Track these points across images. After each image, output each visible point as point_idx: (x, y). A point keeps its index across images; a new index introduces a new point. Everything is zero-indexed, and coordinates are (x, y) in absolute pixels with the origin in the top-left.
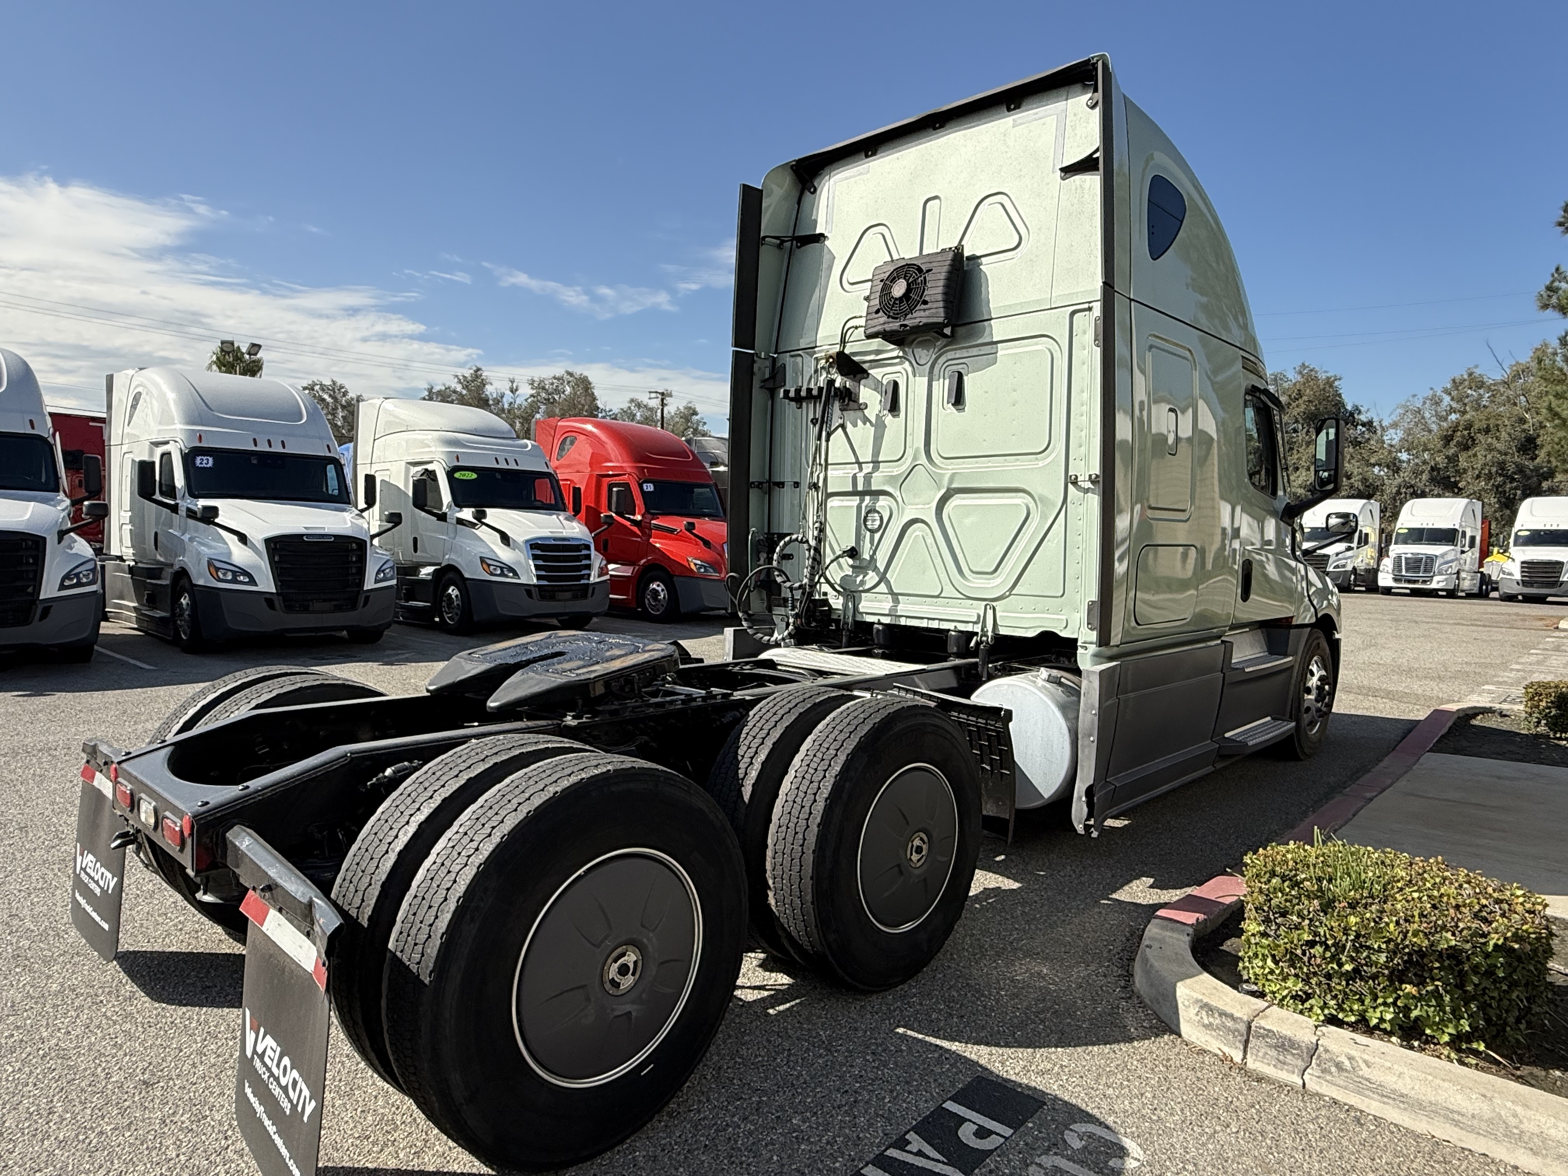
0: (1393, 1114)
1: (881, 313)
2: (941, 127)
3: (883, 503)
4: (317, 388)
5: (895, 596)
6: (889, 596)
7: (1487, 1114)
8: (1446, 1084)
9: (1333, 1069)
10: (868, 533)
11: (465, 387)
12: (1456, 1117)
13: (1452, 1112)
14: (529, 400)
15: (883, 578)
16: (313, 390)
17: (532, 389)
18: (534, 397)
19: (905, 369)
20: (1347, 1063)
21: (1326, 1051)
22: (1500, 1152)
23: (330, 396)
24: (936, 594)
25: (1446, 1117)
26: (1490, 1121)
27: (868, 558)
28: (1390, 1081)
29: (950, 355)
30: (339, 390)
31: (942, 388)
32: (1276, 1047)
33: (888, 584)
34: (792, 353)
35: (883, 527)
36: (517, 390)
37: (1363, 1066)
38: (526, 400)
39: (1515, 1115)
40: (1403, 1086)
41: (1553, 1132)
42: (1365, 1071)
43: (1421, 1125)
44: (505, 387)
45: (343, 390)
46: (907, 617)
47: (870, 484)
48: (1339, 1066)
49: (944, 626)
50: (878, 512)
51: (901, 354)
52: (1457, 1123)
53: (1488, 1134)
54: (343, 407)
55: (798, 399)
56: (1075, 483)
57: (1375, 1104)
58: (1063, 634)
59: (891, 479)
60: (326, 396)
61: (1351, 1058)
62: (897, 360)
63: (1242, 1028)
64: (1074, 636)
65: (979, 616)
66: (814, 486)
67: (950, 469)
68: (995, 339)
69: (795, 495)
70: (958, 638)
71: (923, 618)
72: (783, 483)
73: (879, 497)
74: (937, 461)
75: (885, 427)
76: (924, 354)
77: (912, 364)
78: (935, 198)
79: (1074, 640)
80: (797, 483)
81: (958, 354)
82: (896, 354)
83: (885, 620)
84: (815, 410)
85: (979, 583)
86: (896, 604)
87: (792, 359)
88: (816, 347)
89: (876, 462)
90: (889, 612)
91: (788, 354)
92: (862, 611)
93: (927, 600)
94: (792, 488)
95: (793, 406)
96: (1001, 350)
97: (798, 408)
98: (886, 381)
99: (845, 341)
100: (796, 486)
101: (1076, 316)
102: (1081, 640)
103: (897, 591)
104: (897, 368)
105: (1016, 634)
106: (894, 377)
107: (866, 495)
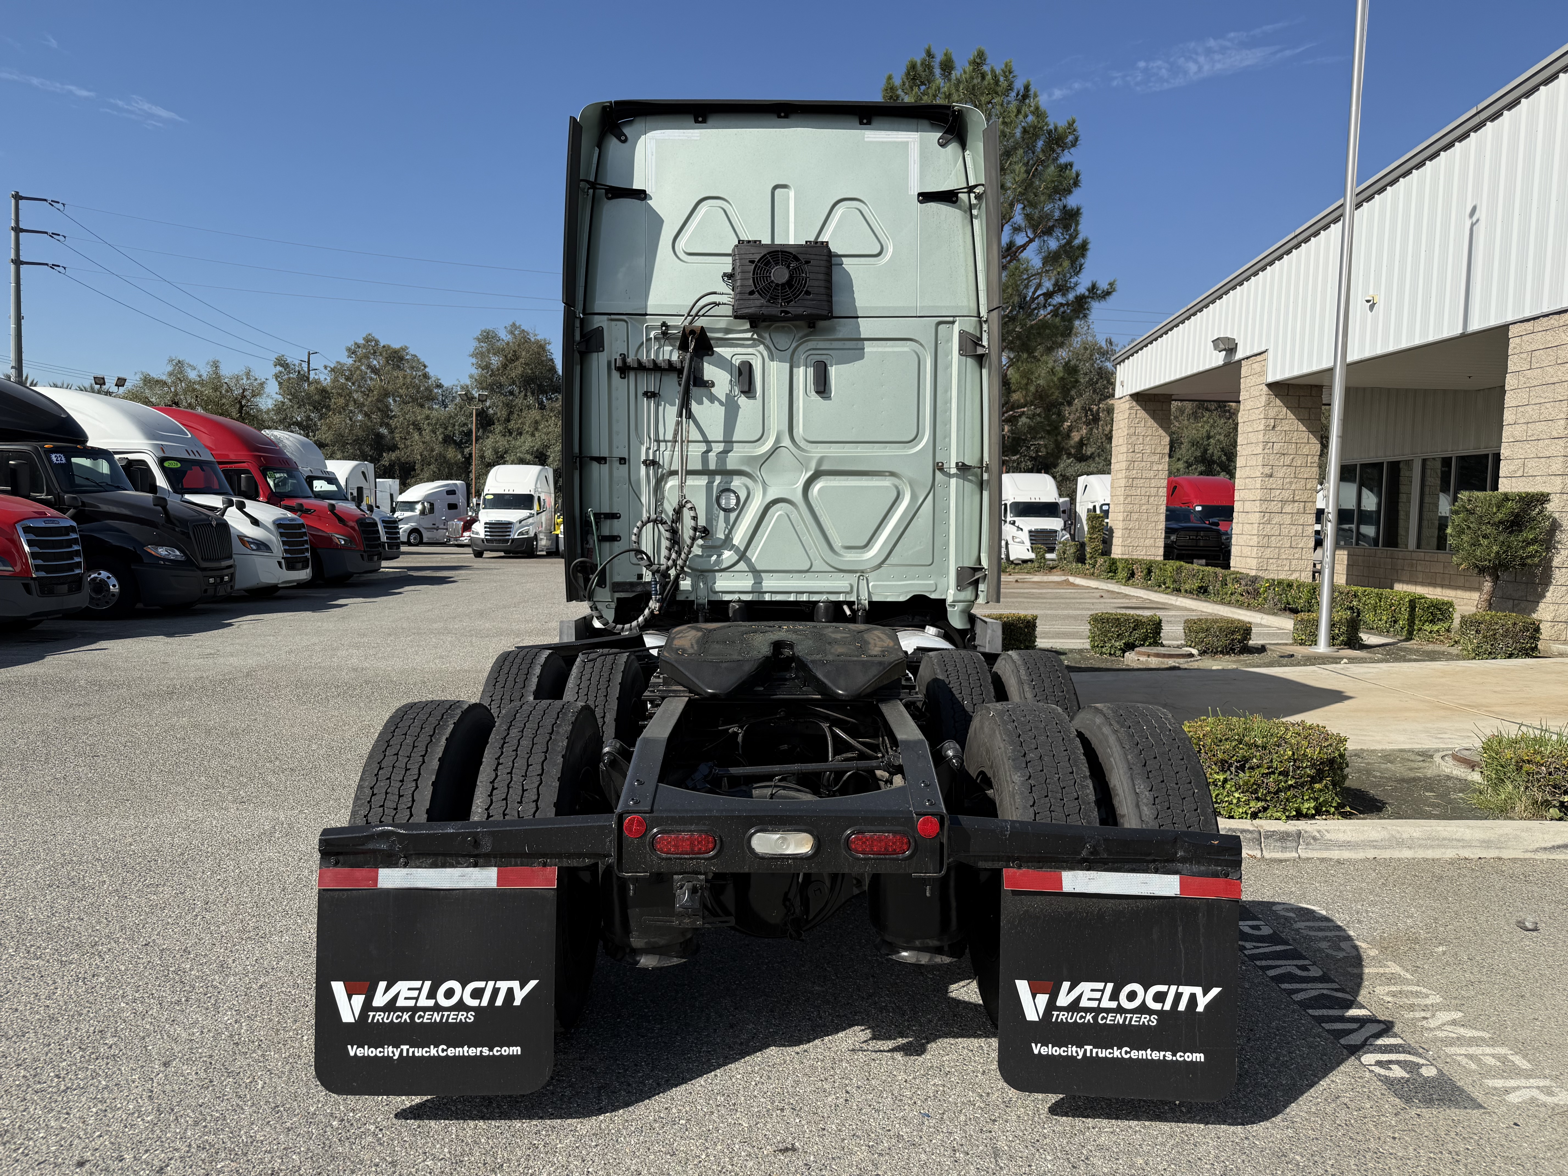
0: (1346, 854)
1: (756, 295)
2: (786, 117)
3: (737, 483)
5: (757, 573)
6: (750, 574)
7: (1387, 836)
8: (1366, 828)
9: (1312, 841)
10: (722, 513)
12: (1375, 843)
13: (1372, 841)
15: (742, 556)
19: (760, 352)
20: (1318, 835)
21: (1306, 832)
22: (1397, 854)
24: (806, 568)
25: (1370, 846)
26: (1389, 840)
27: (723, 537)
28: (1341, 837)
29: (811, 345)
31: (804, 375)
32: (1280, 840)
33: (748, 562)
34: (613, 317)
35: (741, 506)
37: (1326, 833)
39: (1399, 832)
40: (1347, 837)
41: (1415, 834)
42: (1328, 836)
43: (1360, 855)
46: (772, 592)
47: (724, 463)
48: (1314, 838)
49: (815, 598)
50: (735, 493)
51: (755, 336)
52: (1375, 847)
53: (1390, 847)
55: (624, 369)
56: (941, 469)
57: (1337, 852)
58: (933, 596)
59: (751, 460)
61: (1319, 832)
62: (750, 342)
63: (1256, 835)
64: (943, 597)
65: (852, 587)
66: (652, 463)
67: (817, 452)
68: (862, 336)
69: (621, 471)
70: (827, 608)
71: (790, 593)
72: (605, 459)
73: (735, 477)
74: (802, 444)
75: (738, 407)
76: (783, 340)
77: (767, 348)
78: (785, 186)
79: (944, 601)
80: (624, 459)
81: (821, 345)
82: (749, 335)
83: (745, 598)
84: (648, 382)
85: (851, 557)
86: (758, 581)
87: (614, 323)
88: (646, 315)
89: (729, 442)
90: (750, 590)
91: (606, 317)
92: (717, 590)
93: (795, 575)
94: (616, 464)
95: (616, 375)
96: (869, 348)
97: (621, 378)
98: (736, 361)
99: (697, 315)
100: (623, 462)
101: (941, 327)
102: (949, 600)
103: (758, 568)
104: (750, 350)
105: (888, 600)
106: (745, 358)
107: (718, 474)
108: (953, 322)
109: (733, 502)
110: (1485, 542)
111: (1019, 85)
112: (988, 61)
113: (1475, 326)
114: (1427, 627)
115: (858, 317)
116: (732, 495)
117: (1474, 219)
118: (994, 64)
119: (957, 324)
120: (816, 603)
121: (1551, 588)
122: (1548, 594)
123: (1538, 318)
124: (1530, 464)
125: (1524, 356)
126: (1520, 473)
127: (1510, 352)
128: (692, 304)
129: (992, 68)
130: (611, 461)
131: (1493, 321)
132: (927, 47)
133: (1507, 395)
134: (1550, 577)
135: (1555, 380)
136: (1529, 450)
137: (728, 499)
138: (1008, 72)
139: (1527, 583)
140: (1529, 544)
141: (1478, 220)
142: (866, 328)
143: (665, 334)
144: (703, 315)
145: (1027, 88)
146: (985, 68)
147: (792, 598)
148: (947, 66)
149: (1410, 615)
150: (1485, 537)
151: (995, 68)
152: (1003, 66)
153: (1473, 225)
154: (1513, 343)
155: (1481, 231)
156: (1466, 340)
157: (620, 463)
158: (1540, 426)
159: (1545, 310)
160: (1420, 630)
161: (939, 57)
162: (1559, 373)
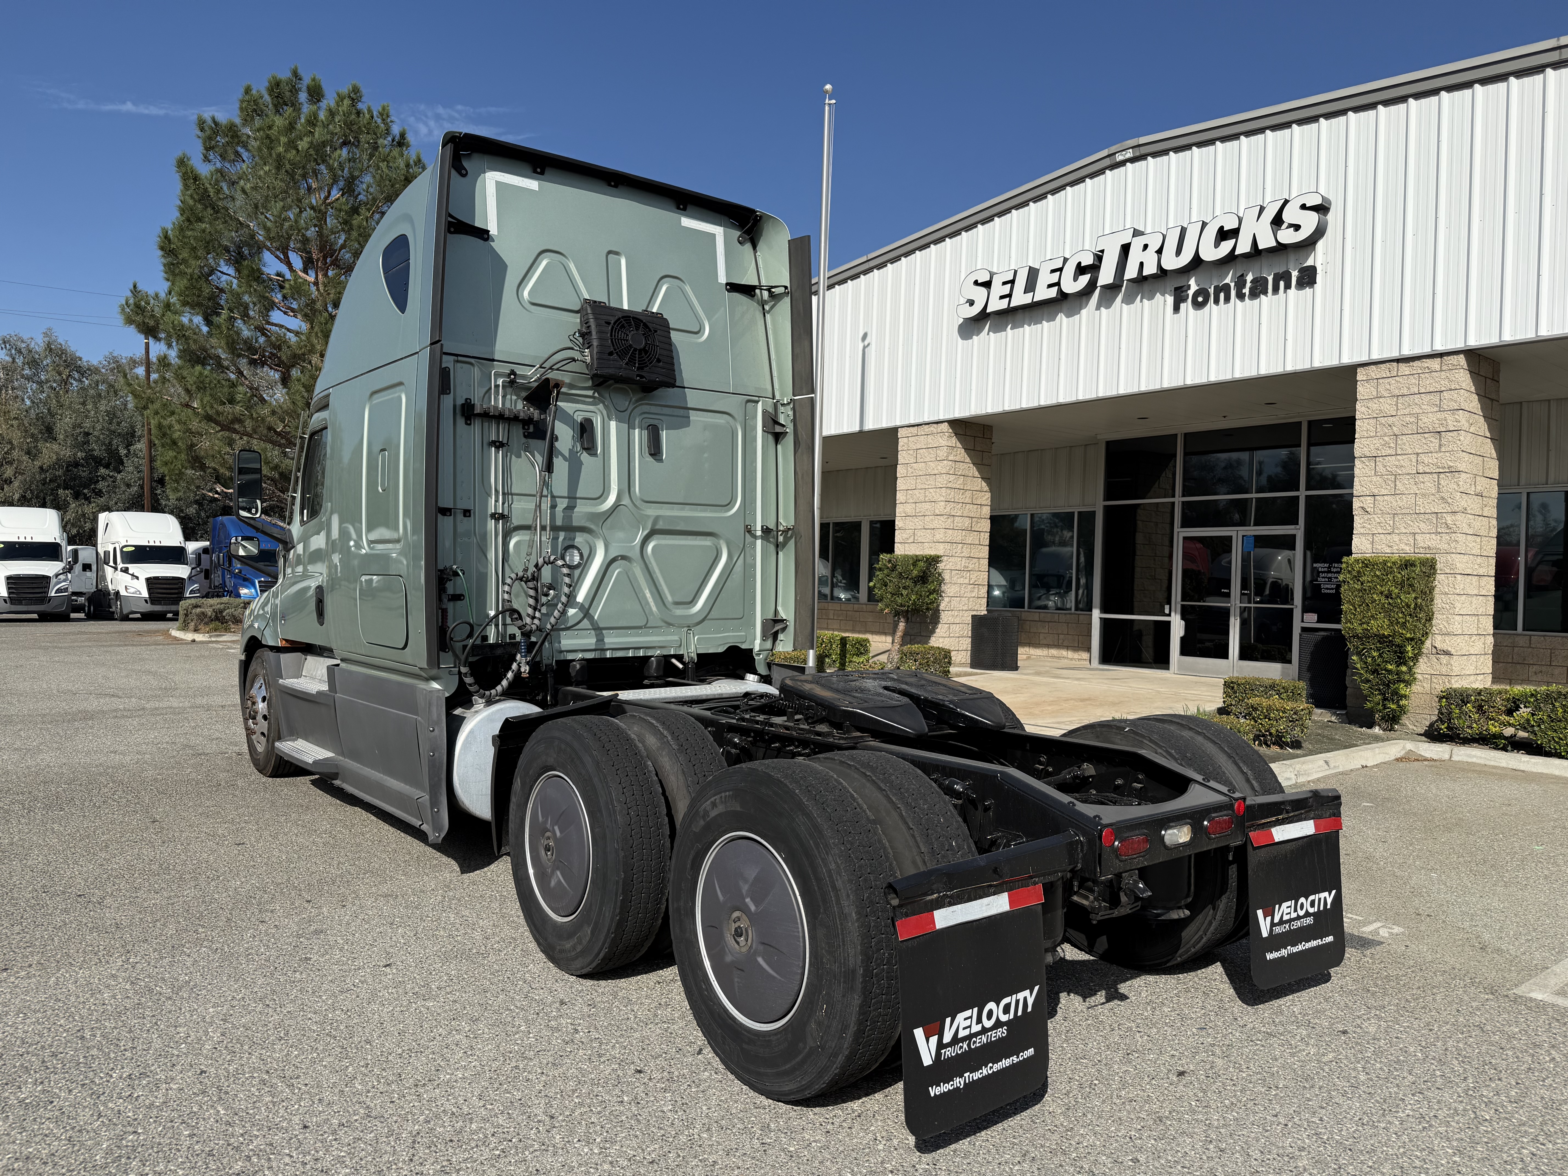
1: (615, 357)
2: (616, 186)
3: (580, 539)
5: (598, 630)
6: (593, 632)
15: (586, 613)
19: (600, 411)
24: (643, 623)
29: (645, 408)
31: (639, 437)
33: (591, 620)
34: (460, 358)
35: (584, 564)
46: (613, 649)
47: (569, 519)
49: (649, 653)
50: (579, 549)
51: (596, 395)
56: (749, 531)
58: (743, 647)
59: (594, 517)
62: (591, 400)
64: (751, 647)
65: (681, 640)
66: (498, 517)
67: (652, 511)
68: (689, 406)
69: (464, 524)
70: (658, 662)
71: (629, 649)
72: (449, 510)
73: (577, 534)
74: (638, 503)
75: (581, 463)
76: (623, 402)
77: (606, 407)
78: (617, 253)
79: (751, 650)
80: (469, 511)
81: (653, 409)
82: (590, 393)
83: (590, 656)
84: (495, 432)
85: (679, 612)
86: (600, 639)
87: (459, 365)
88: (493, 360)
89: (572, 498)
90: (593, 647)
91: (452, 358)
92: (563, 649)
93: (632, 631)
94: (460, 516)
95: (461, 421)
96: (694, 416)
97: (466, 424)
98: (579, 417)
99: (551, 368)
100: (468, 514)
101: (749, 404)
102: (757, 648)
103: (601, 625)
104: (591, 408)
105: (710, 652)
106: (587, 415)
107: (562, 531)
108: (757, 402)
109: (577, 559)
110: (905, 592)
111: (396, 130)
112: (363, 99)
113: (870, 426)
114: (855, 659)
115: (684, 388)
116: (576, 552)
117: (866, 343)
118: (370, 103)
119: (760, 403)
120: (648, 658)
121: (940, 626)
122: (937, 630)
123: (921, 425)
124: (918, 533)
125: (911, 452)
126: (911, 540)
127: (900, 448)
128: (547, 356)
129: (369, 108)
130: (455, 513)
131: (884, 424)
132: (293, 67)
133: (898, 481)
134: (939, 617)
135: (936, 472)
136: (918, 523)
137: (572, 556)
138: (384, 115)
139: (920, 623)
140: (931, 593)
141: (869, 345)
142: (693, 398)
143: (512, 382)
144: (558, 369)
145: (403, 135)
146: (360, 106)
147: (630, 654)
148: (316, 94)
149: (841, 651)
150: (904, 588)
151: (372, 108)
152: (381, 110)
153: (864, 348)
154: (901, 442)
155: (872, 352)
156: (862, 436)
157: (465, 516)
158: (927, 506)
159: (926, 420)
160: (851, 662)
161: (307, 81)
162: (939, 468)
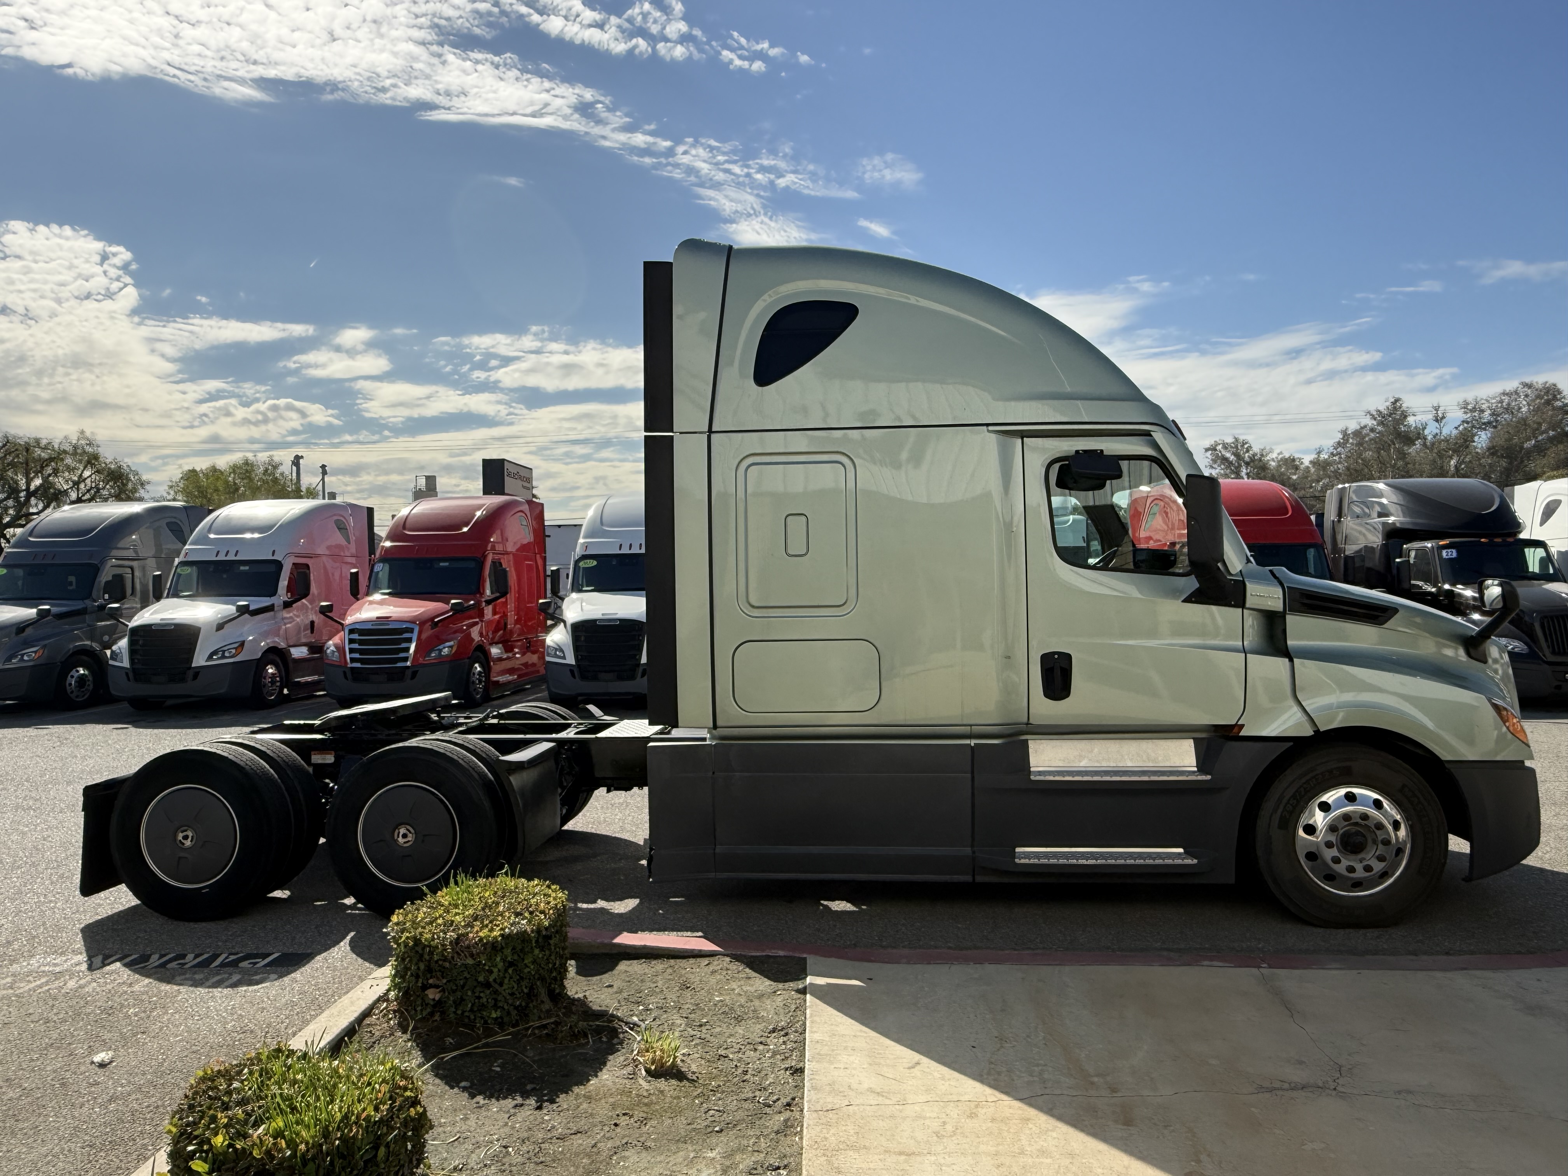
4: (1219, 447)
11: (1381, 423)
14: (1461, 428)
16: (1216, 450)
17: (1465, 413)
18: (1468, 423)
23: (1233, 454)
30: (1242, 446)
36: (1443, 417)
38: (1456, 428)
44: (1428, 417)
45: (1246, 446)
54: (1247, 464)
60: (1228, 455)
